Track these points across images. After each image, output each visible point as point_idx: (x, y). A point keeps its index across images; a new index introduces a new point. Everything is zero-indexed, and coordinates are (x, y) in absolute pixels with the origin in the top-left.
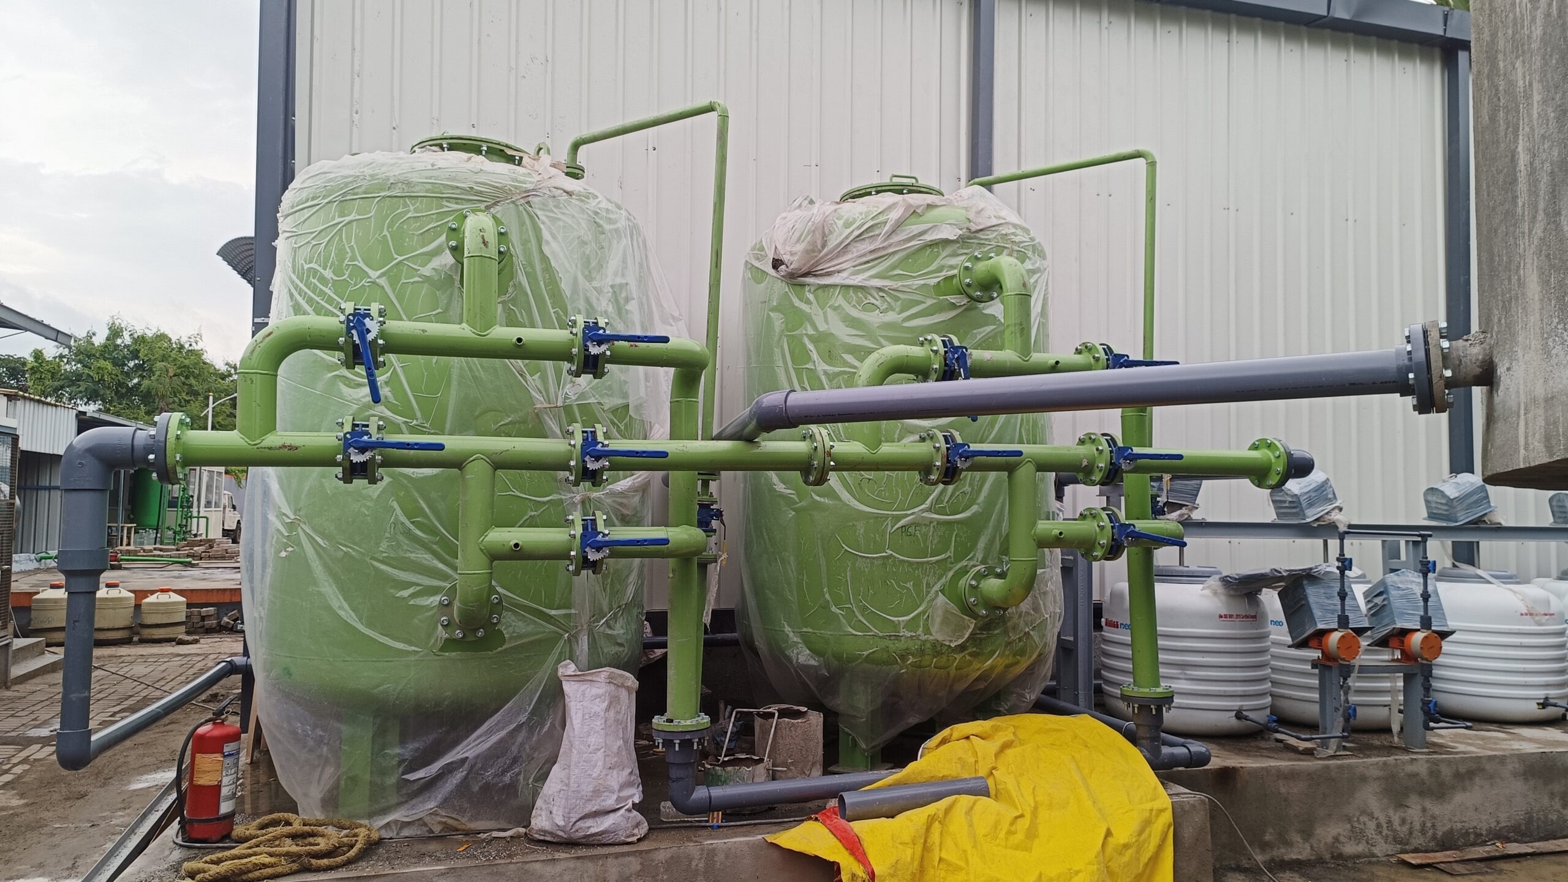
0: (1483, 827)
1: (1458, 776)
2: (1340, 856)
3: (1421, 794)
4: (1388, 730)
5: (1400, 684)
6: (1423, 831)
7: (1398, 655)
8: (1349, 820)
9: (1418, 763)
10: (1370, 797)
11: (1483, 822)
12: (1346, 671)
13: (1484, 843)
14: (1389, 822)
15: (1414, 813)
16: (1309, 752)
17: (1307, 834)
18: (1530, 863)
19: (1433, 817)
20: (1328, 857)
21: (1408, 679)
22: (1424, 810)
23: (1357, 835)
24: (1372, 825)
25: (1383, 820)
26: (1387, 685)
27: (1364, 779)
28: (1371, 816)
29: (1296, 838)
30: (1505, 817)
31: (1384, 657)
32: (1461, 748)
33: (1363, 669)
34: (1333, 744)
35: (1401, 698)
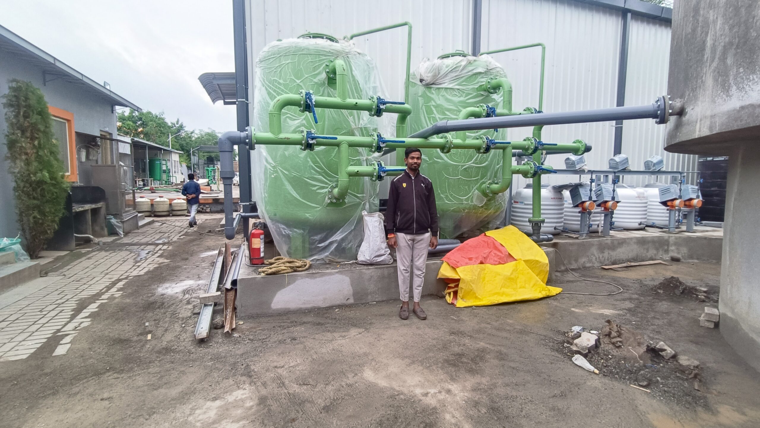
0: (624, 259)
1: (619, 244)
2: (585, 267)
3: (608, 249)
4: (598, 232)
5: (603, 218)
6: (608, 260)
7: (603, 209)
8: (588, 256)
9: (607, 240)
10: (594, 250)
11: (623, 257)
12: (590, 213)
13: (624, 263)
14: (599, 257)
15: (606, 255)
16: (577, 238)
17: (576, 261)
18: (638, 268)
19: (611, 256)
20: (581, 267)
21: (606, 216)
22: (609, 254)
23: (590, 261)
24: (594, 258)
25: (597, 257)
26: (598, 218)
27: (593, 245)
28: (594, 255)
29: (573, 262)
30: (631, 255)
31: (599, 210)
32: (618, 236)
33: (595, 213)
34: (585, 235)
35: (603, 222)
